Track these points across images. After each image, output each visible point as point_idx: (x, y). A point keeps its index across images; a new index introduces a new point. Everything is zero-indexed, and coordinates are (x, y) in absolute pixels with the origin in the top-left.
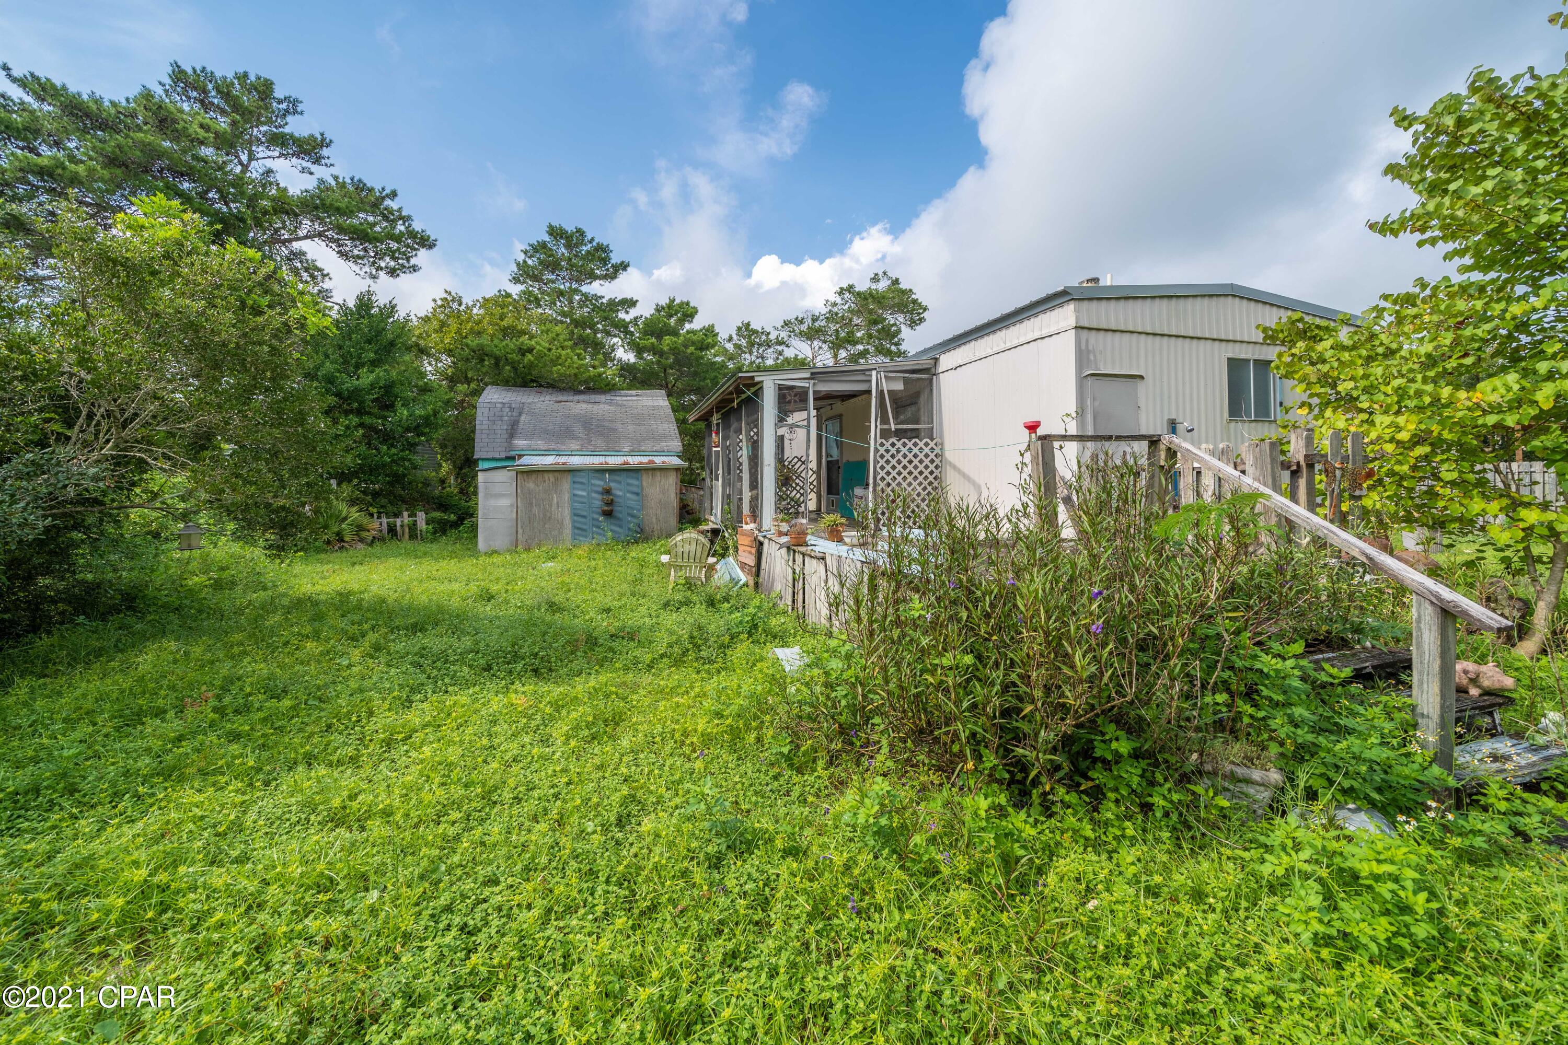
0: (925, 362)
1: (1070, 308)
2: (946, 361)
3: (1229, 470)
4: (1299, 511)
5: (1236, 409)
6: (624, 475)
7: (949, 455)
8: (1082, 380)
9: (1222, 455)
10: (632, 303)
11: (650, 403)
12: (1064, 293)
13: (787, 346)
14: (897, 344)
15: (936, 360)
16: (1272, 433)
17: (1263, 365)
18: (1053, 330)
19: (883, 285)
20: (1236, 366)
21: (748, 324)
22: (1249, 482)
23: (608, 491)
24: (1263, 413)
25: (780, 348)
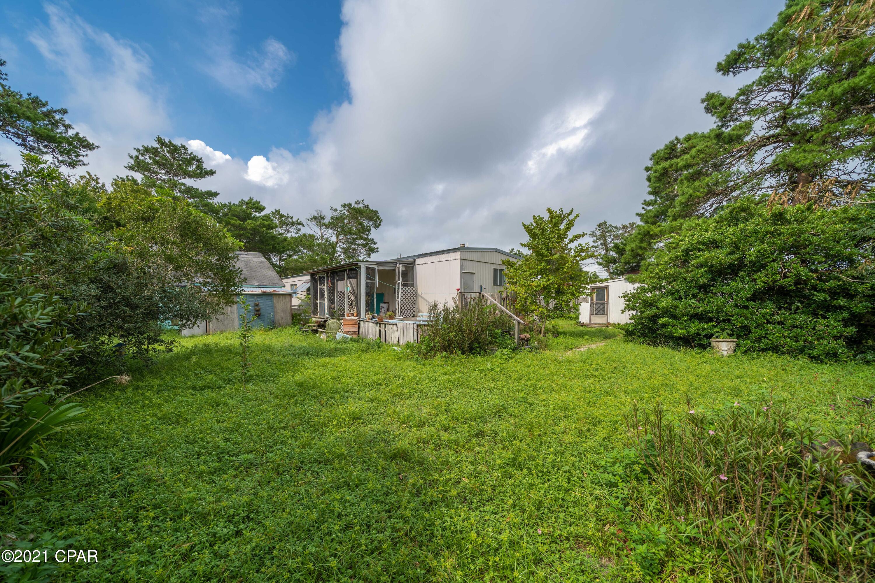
0: (411, 260)
1: (459, 253)
2: (418, 261)
3: (493, 300)
4: (504, 309)
5: (495, 283)
6: (264, 297)
7: (419, 292)
8: (461, 273)
9: (491, 296)
10: (215, 194)
11: (256, 259)
12: (457, 249)
13: (303, 226)
14: (367, 235)
15: (415, 260)
16: (502, 289)
17: (501, 270)
18: (454, 258)
19: (361, 205)
20: (495, 270)
21: (279, 211)
22: (496, 302)
23: (257, 305)
24: (501, 283)
25: (299, 227)
